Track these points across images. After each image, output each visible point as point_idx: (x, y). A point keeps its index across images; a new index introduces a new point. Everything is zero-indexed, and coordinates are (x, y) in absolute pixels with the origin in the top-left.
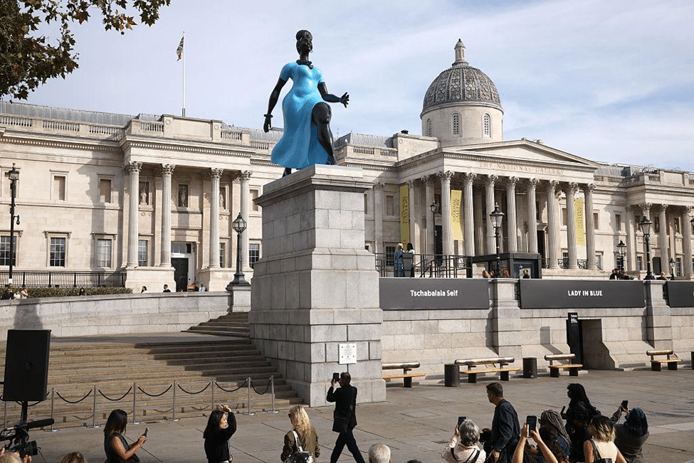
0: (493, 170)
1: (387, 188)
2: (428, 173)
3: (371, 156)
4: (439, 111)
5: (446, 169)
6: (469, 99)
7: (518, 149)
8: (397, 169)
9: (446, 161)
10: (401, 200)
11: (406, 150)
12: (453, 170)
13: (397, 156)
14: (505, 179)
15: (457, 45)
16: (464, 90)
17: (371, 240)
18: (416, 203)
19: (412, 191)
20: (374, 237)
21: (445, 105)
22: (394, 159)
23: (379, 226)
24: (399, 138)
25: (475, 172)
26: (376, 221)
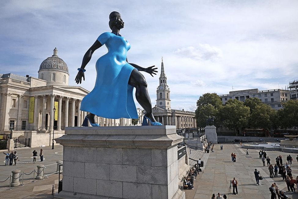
0: (69, 96)
1: (25, 98)
2: (45, 94)
3: (19, 84)
4: (47, 71)
5: (53, 94)
6: (59, 69)
7: (77, 89)
8: (30, 90)
9: (54, 91)
10: (30, 103)
11: (34, 83)
12: (56, 94)
13: (30, 85)
14: (72, 99)
15: (54, 50)
16: (57, 66)
17: (16, 118)
18: (38, 105)
19: (36, 100)
20: (18, 117)
21: (50, 69)
22: (29, 86)
23: (20, 113)
24: (31, 79)
25: (63, 96)
26: (19, 110)
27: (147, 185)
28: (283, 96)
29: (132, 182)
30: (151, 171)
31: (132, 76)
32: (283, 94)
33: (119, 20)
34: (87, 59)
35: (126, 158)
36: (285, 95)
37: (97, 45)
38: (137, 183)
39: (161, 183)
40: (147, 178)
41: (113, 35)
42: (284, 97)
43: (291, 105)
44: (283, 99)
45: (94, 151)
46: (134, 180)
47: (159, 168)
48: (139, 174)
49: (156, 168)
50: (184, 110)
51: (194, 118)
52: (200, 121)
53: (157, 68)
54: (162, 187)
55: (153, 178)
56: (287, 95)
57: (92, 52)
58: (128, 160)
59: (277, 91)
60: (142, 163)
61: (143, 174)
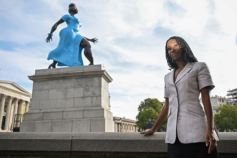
14: (2, 95)
27: (89, 98)
28: (220, 101)
29: (80, 97)
30: (92, 89)
31: (82, 41)
32: (220, 100)
33: (75, 8)
34: (54, 29)
35: (77, 84)
36: (221, 101)
37: (61, 21)
38: (83, 97)
39: (97, 95)
40: (90, 93)
41: (71, 17)
42: (221, 103)
43: (226, 109)
44: (221, 105)
45: (56, 82)
46: (82, 96)
47: (97, 87)
48: (85, 92)
49: (95, 87)
50: (125, 118)
51: (135, 126)
52: (141, 125)
53: (97, 39)
54: (98, 98)
55: (93, 93)
56: (224, 101)
57: (57, 25)
58: (78, 85)
59: (214, 97)
60: (87, 86)
61: (87, 92)
